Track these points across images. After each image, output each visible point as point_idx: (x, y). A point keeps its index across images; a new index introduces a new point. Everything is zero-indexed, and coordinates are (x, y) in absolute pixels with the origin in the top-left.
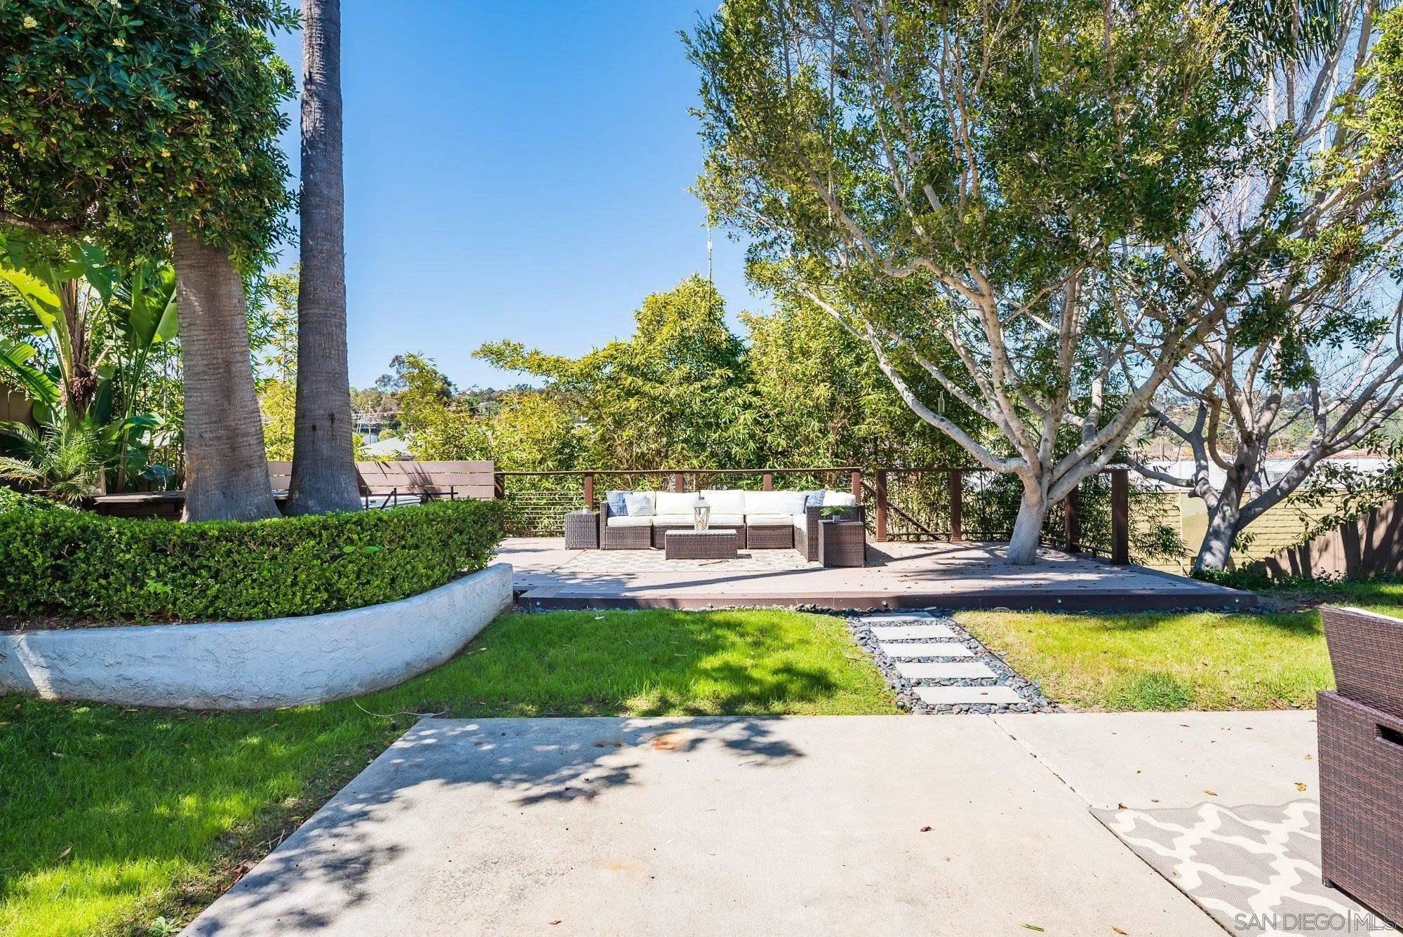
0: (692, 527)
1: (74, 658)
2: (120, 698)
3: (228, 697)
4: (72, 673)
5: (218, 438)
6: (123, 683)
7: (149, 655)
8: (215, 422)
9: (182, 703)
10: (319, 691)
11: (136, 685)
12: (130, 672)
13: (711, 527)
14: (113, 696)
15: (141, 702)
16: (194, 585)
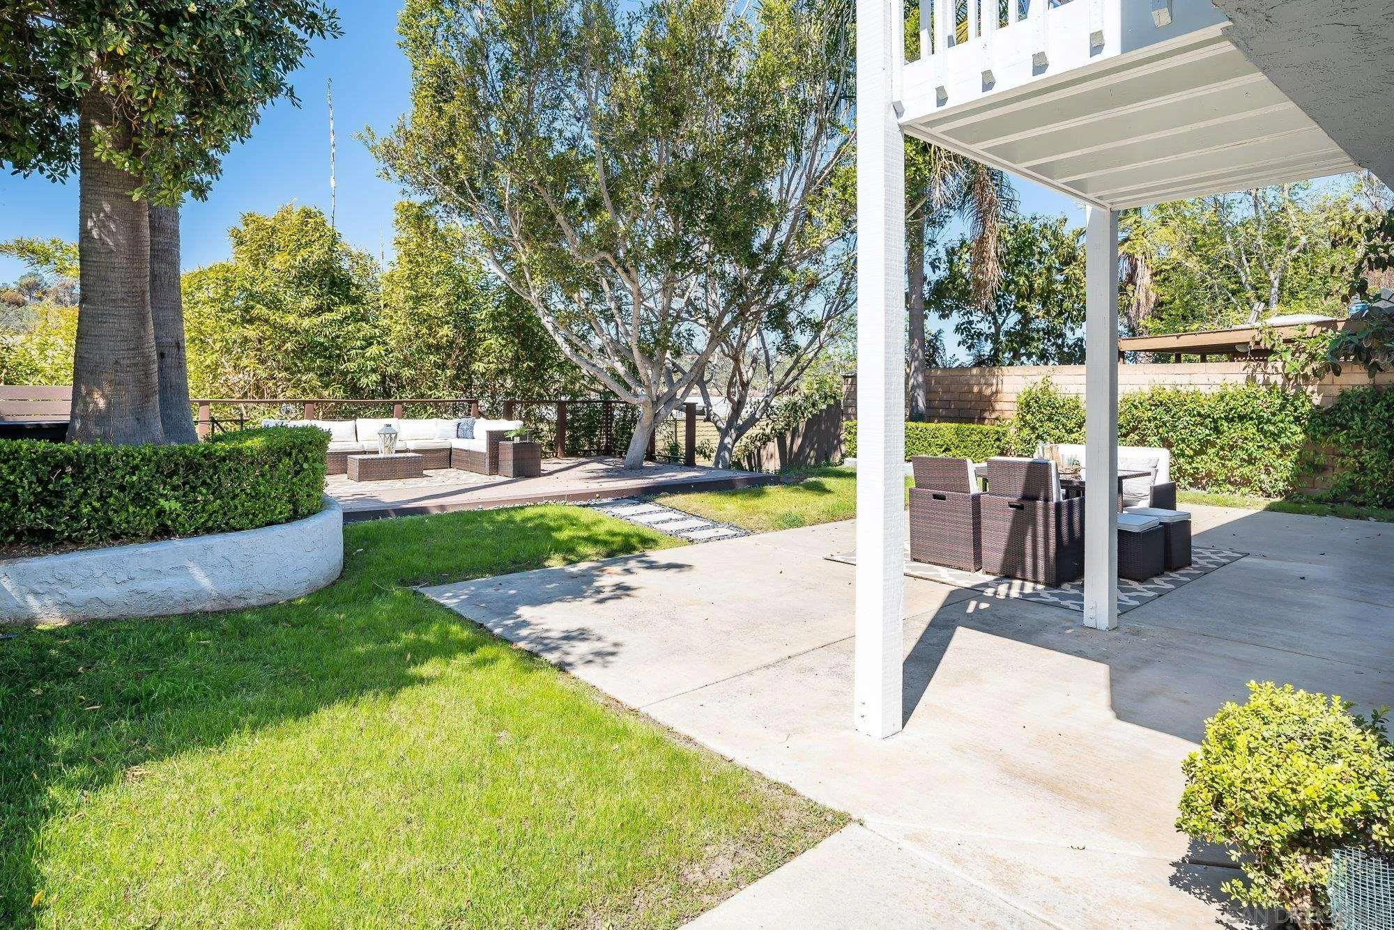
0: (377, 452)
1: (77, 580)
2: (133, 611)
3: (239, 597)
4: (77, 595)
5: (135, 365)
6: (137, 597)
7: (164, 568)
8: (133, 349)
9: (199, 607)
10: (304, 585)
11: (152, 597)
12: (146, 585)
13: (397, 452)
14: (125, 611)
15: (156, 612)
16: (196, 501)
